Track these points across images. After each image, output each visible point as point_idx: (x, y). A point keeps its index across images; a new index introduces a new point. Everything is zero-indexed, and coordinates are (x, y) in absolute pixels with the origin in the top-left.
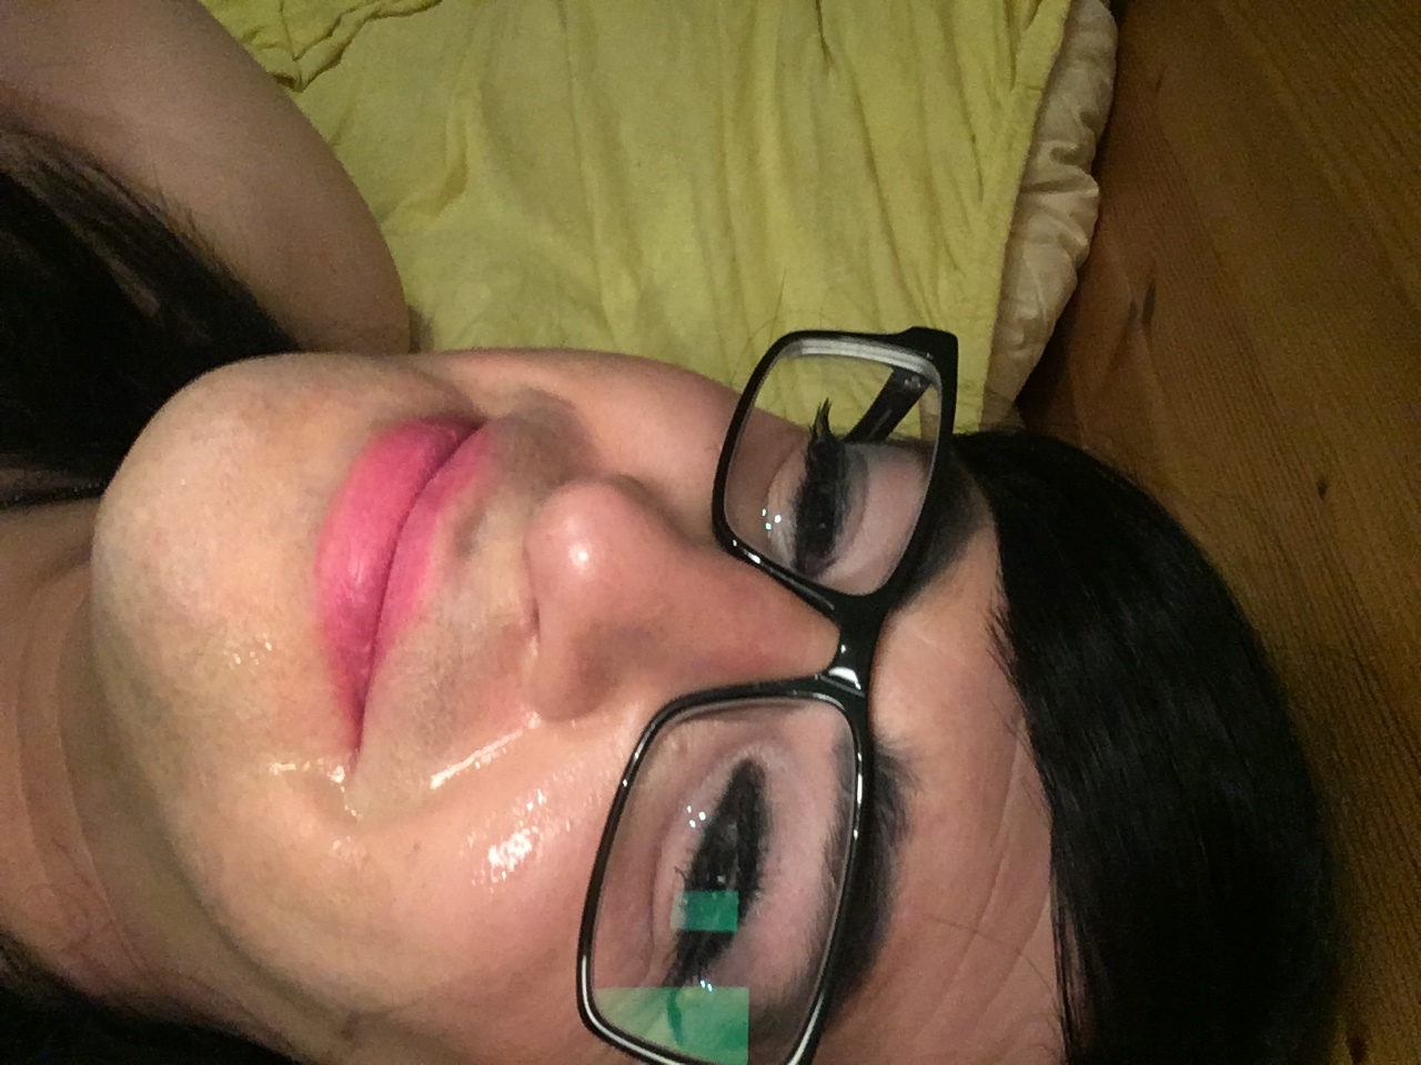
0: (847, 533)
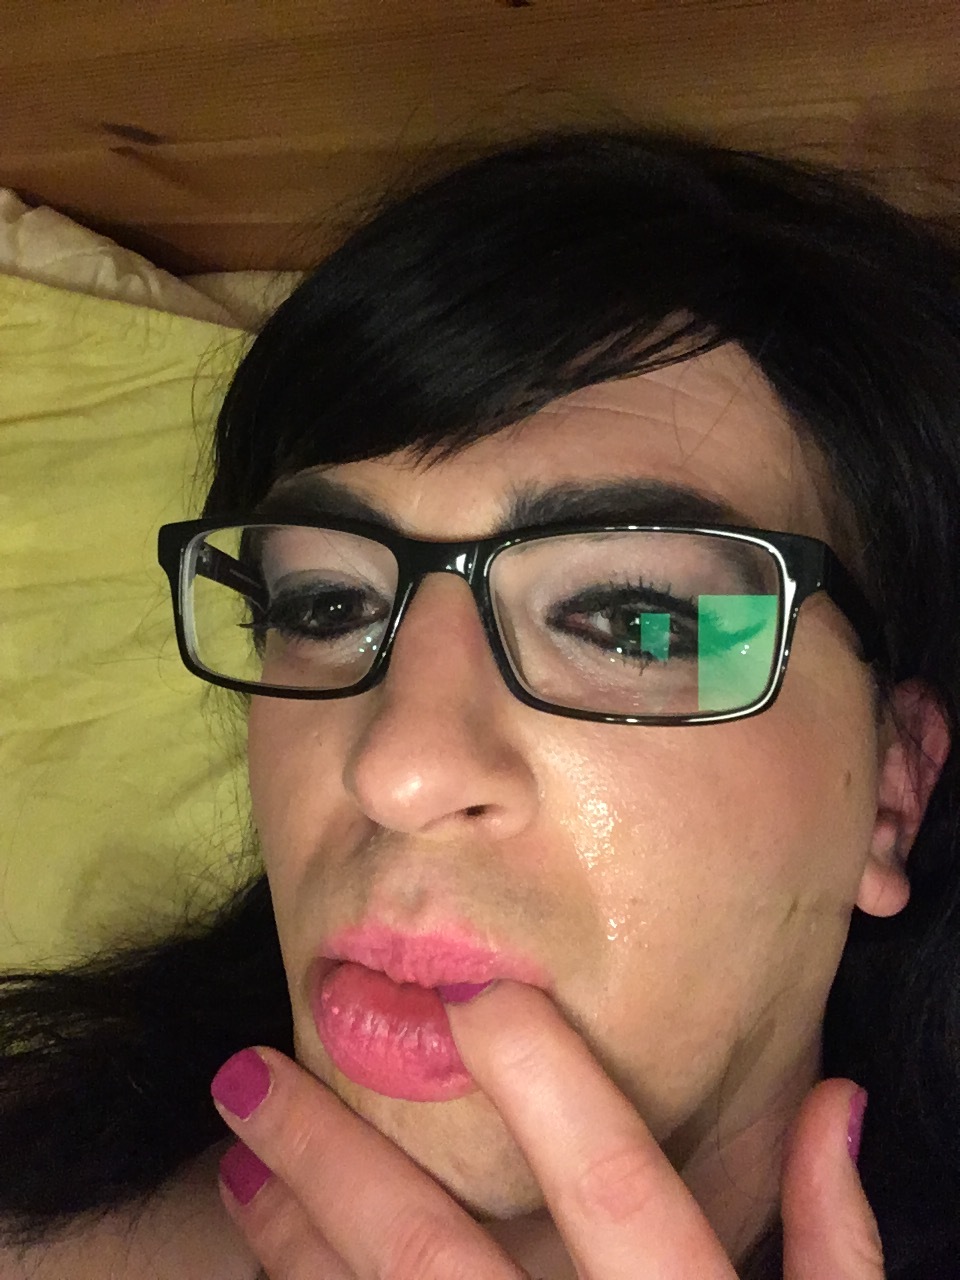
0: (343, 580)
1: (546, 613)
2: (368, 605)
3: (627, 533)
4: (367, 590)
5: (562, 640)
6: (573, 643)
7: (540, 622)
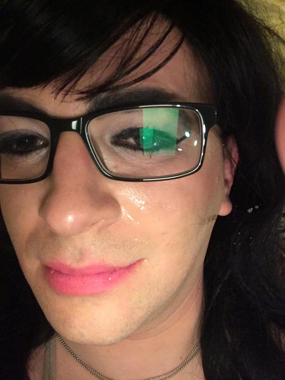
1: (110, 140)
2: (39, 141)
3: (138, 109)
4: (38, 135)
5: (118, 149)
6: (123, 149)
7: (109, 143)
